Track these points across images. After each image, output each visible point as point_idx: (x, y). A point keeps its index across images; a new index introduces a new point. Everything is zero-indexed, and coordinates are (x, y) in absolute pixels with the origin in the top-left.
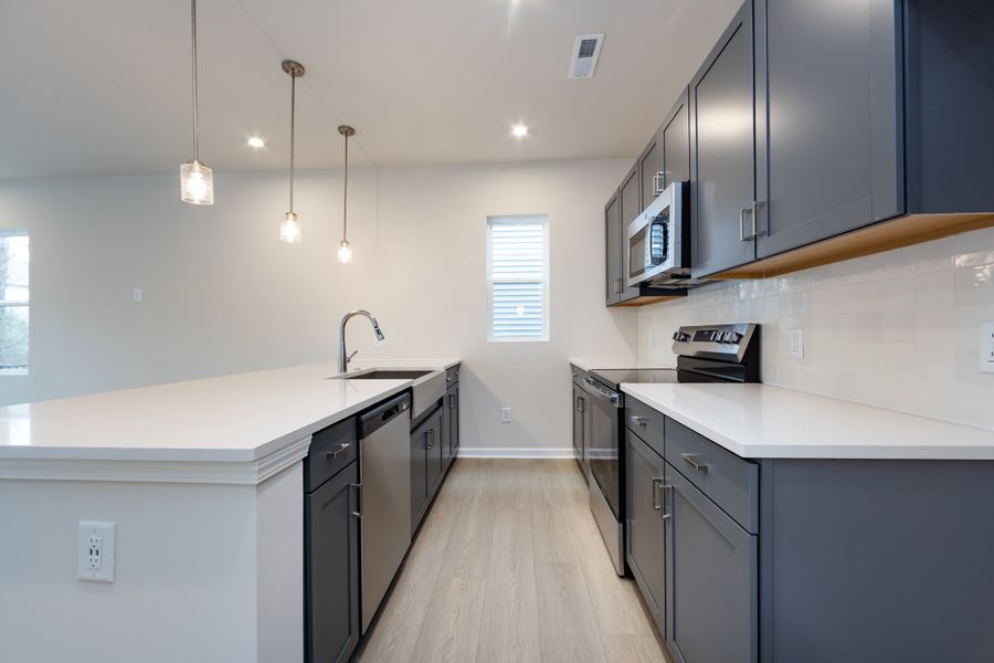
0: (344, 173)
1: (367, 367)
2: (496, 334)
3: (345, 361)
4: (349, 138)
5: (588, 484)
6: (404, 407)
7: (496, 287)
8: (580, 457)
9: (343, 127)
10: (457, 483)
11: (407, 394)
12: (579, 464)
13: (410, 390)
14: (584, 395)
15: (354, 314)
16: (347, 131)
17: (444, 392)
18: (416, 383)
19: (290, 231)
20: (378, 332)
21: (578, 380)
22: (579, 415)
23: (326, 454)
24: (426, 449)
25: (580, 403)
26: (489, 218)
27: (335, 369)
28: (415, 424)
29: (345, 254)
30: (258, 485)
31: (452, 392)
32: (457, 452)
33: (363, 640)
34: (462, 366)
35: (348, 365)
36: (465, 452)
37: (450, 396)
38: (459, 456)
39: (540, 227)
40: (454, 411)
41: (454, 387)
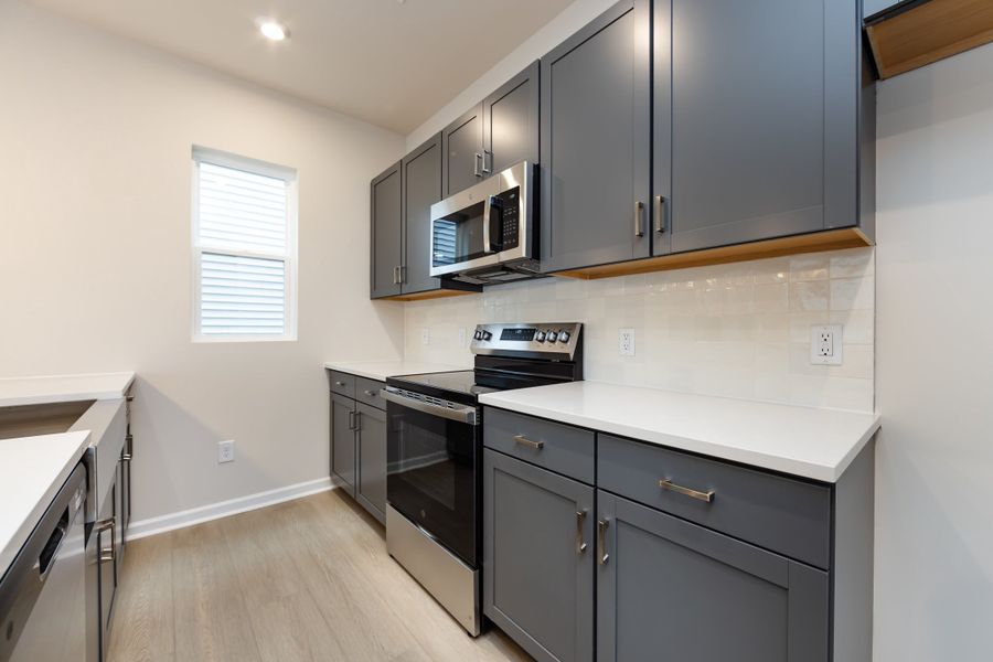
2: (204, 330)
6: (77, 503)
7: (205, 257)
13: (84, 459)
24: (99, 562)
26: (195, 149)
39: (282, 184)
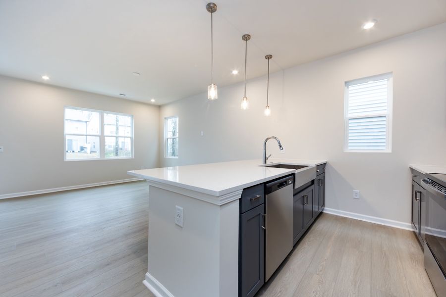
0: (268, 76)
1: (276, 162)
2: (350, 148)
3: (266, 159)
4: (270, 60)
5: (423, 250)
6: (290, 182)
7: (350, 121)
8: (416, 231)
9: (267, 56)
10: (321, 226)
11: (292, 176)
12: (417, 236)
13: (293, 174)
14: (421, 190)
15: (270, 138)
16: (269, 57)
17: (315, 177)
18: (296, 171)
19: (245, 105)
20: (280, 146)
21: (416, 179)
22: (417, 203)
23: (249, 198)
24: (303, 204)
25: (417, 195)
26: (347, 82)
27: (261, 162)
28: (296, 192)
29: (267, 112)
30: (221, 206)
31: (321, 177)
32: (323, 210)
33: (266, 285)
34: (327, 165)
35: (267, 160)
36: (328, 210)
37: (319, 180)
38: (324, 212)
40: (322, 188)
41: (322, 175)
